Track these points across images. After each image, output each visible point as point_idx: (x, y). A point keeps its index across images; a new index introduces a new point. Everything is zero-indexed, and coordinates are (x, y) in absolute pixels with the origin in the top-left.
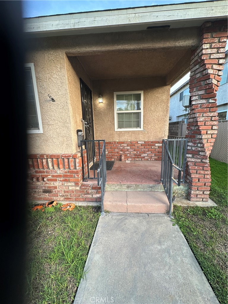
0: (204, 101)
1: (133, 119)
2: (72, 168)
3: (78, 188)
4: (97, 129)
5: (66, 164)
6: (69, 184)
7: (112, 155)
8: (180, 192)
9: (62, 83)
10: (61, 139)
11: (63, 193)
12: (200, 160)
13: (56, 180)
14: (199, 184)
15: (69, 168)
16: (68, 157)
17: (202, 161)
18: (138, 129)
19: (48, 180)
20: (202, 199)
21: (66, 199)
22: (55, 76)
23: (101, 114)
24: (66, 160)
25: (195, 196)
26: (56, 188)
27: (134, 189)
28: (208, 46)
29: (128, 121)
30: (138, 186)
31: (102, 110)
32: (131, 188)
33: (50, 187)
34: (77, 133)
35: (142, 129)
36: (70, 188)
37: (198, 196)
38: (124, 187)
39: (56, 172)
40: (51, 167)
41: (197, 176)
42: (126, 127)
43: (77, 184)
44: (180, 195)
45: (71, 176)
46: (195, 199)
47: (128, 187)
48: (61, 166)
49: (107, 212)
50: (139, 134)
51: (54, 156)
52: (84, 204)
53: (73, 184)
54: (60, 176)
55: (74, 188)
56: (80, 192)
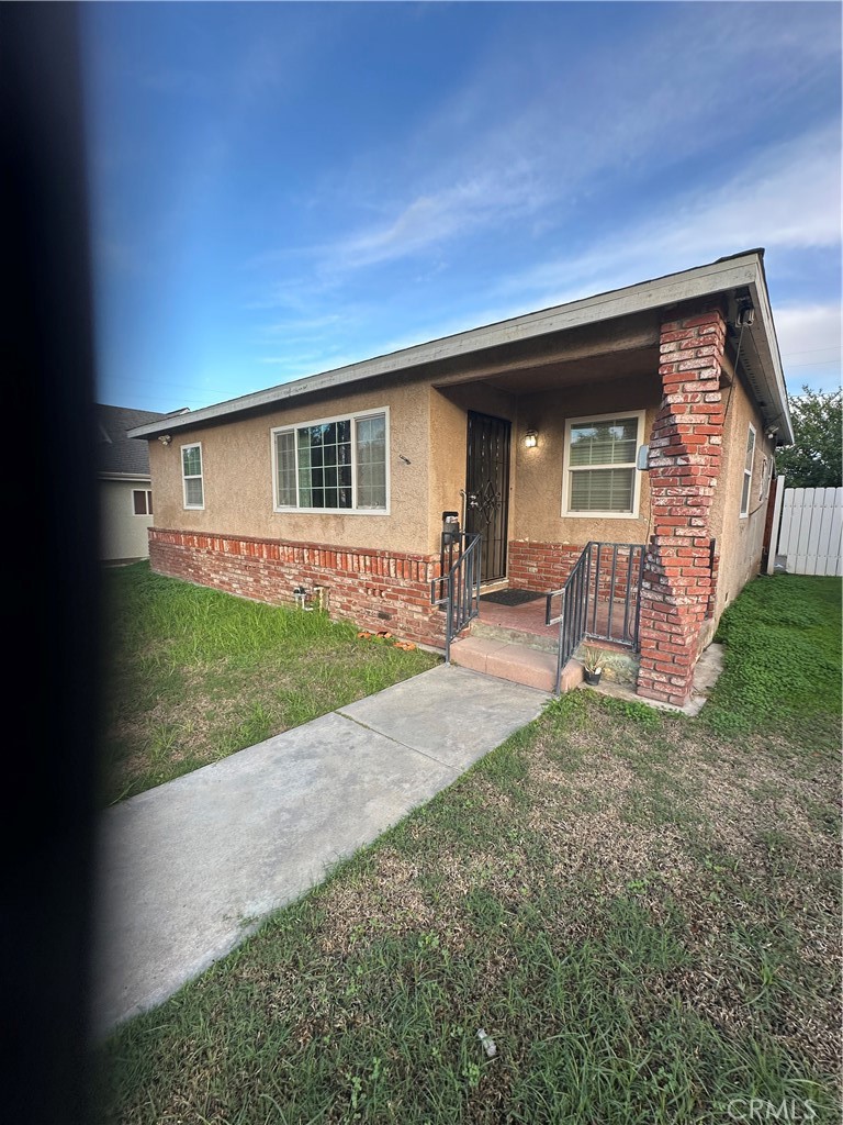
0: (668, 462)
1: (615, 486)
2: (421, 580)
3: (426, 619)
4: (520, 509)
5: (414, 571)
6: (415, 608)
7: (548, 579)
8: (622, 670)
9: (422, 433)
10: (413, 527)
11: (404, 622)
12: (660, 598)
13: (397, 599)
14: (658, 655)
15: (418, 579)
16: (416, 559)
17: (665, 601)
18: (626, 515)
19: (387, 596)
20: (665, 697)
21: (407, 635)
22: (415, 423)
23: (532, 474)
24: (414, 565)
25: (647, 683)
26: (395, 611)
27: (525, 643)
28: (672, 346)
29: (601, 492)
30: (533, 636)
31: (534, 463)
32: (520, 639)
33: (387, 609)
34: (444, 518)
35: (635, 515)
36: (416, 616)
37: (657, 687)
38: (507, 634)
39: (398, 585)
40: (393, 575)
41: (654, 635)
42: (593, 508)
43: (425, 611)
44: (622, 679)
45: (418, 595)
46: (648, 692)
47: (514, 636)
48: (406, 573)
49: (455, 664)
50: (626, 528)
51: (399, 555)
52: (431, 650)
53: (420, 609)
54: (401, 591)
55: (420, 616)
56: (430, 626)
